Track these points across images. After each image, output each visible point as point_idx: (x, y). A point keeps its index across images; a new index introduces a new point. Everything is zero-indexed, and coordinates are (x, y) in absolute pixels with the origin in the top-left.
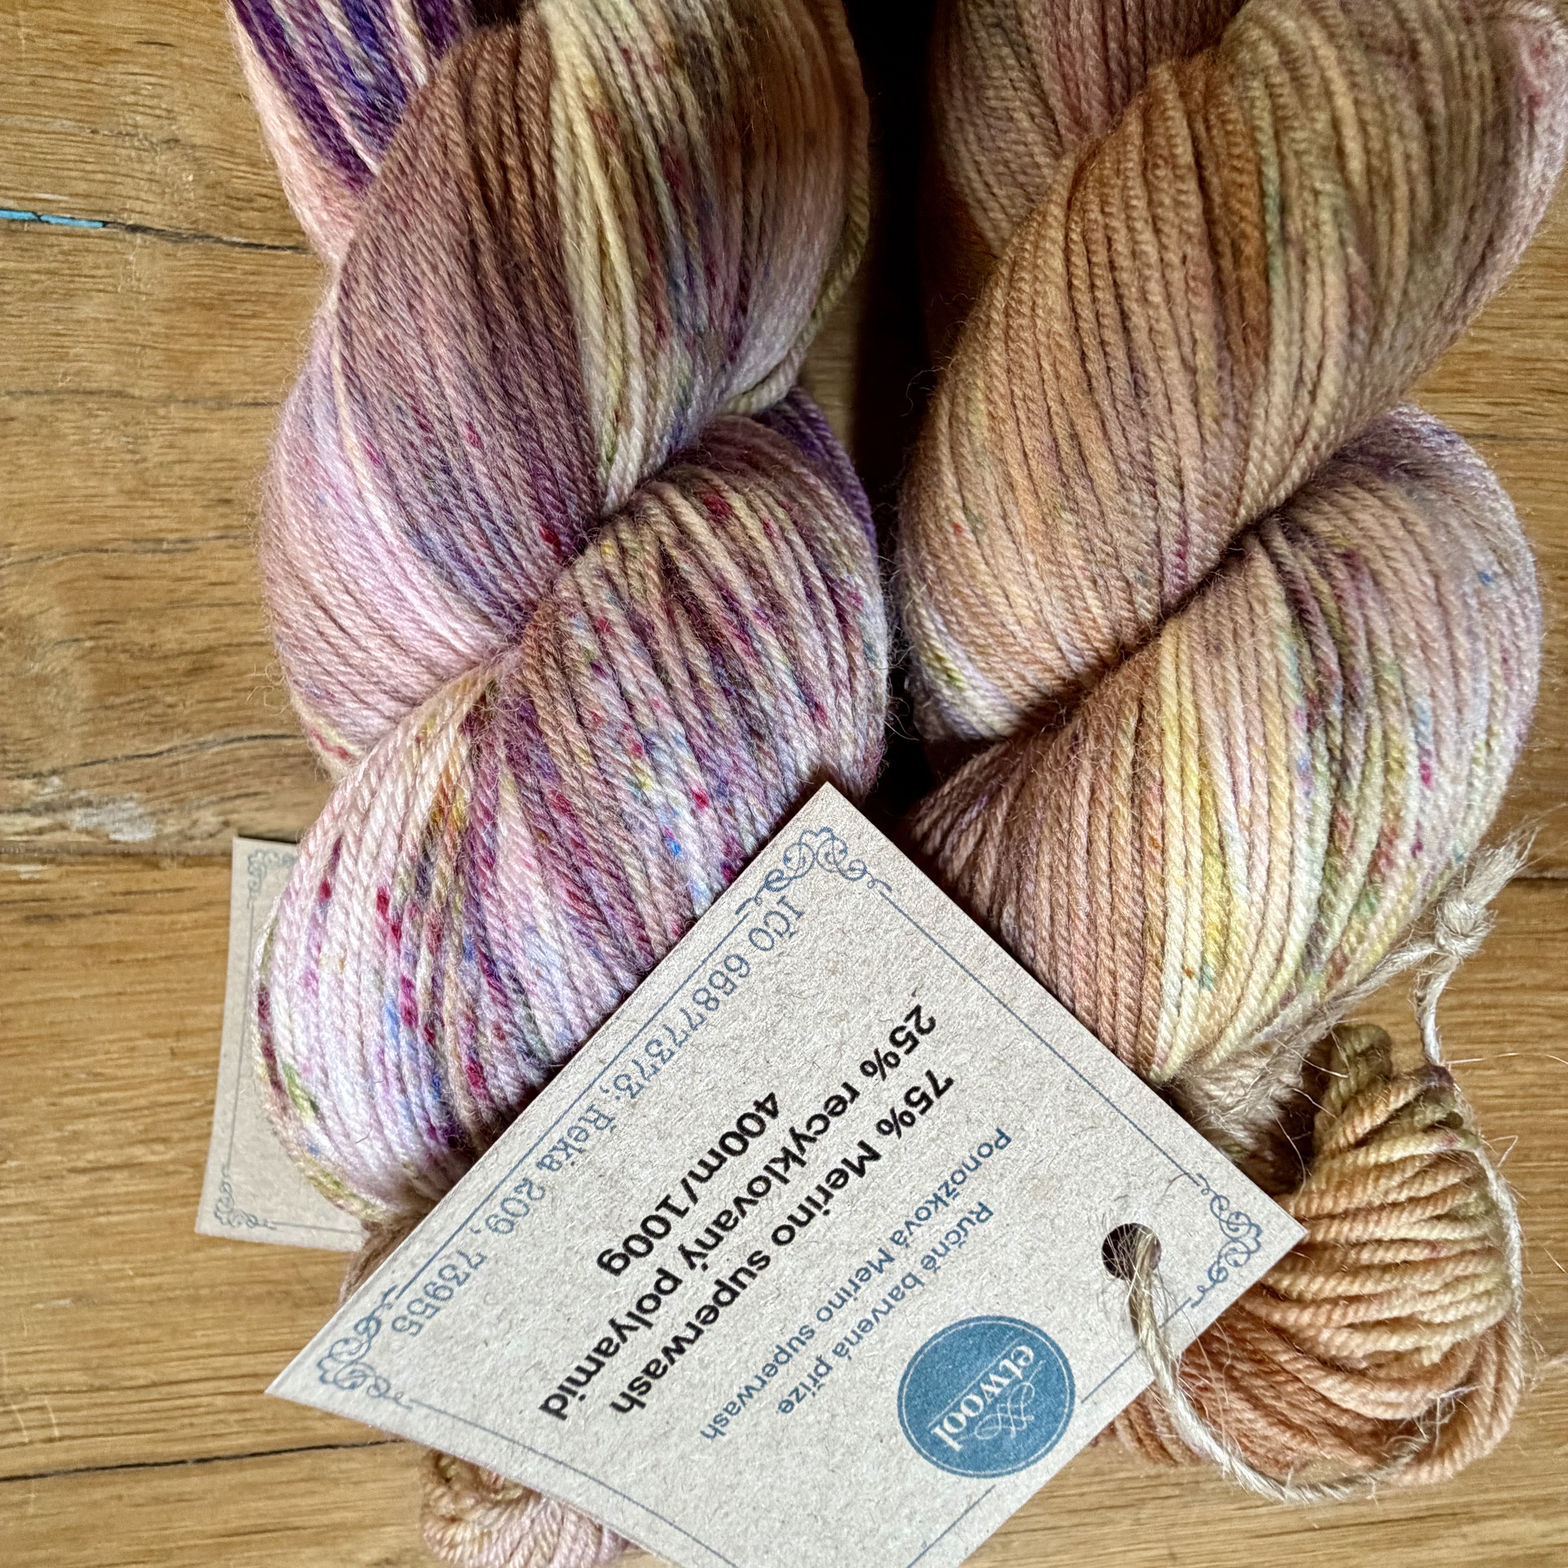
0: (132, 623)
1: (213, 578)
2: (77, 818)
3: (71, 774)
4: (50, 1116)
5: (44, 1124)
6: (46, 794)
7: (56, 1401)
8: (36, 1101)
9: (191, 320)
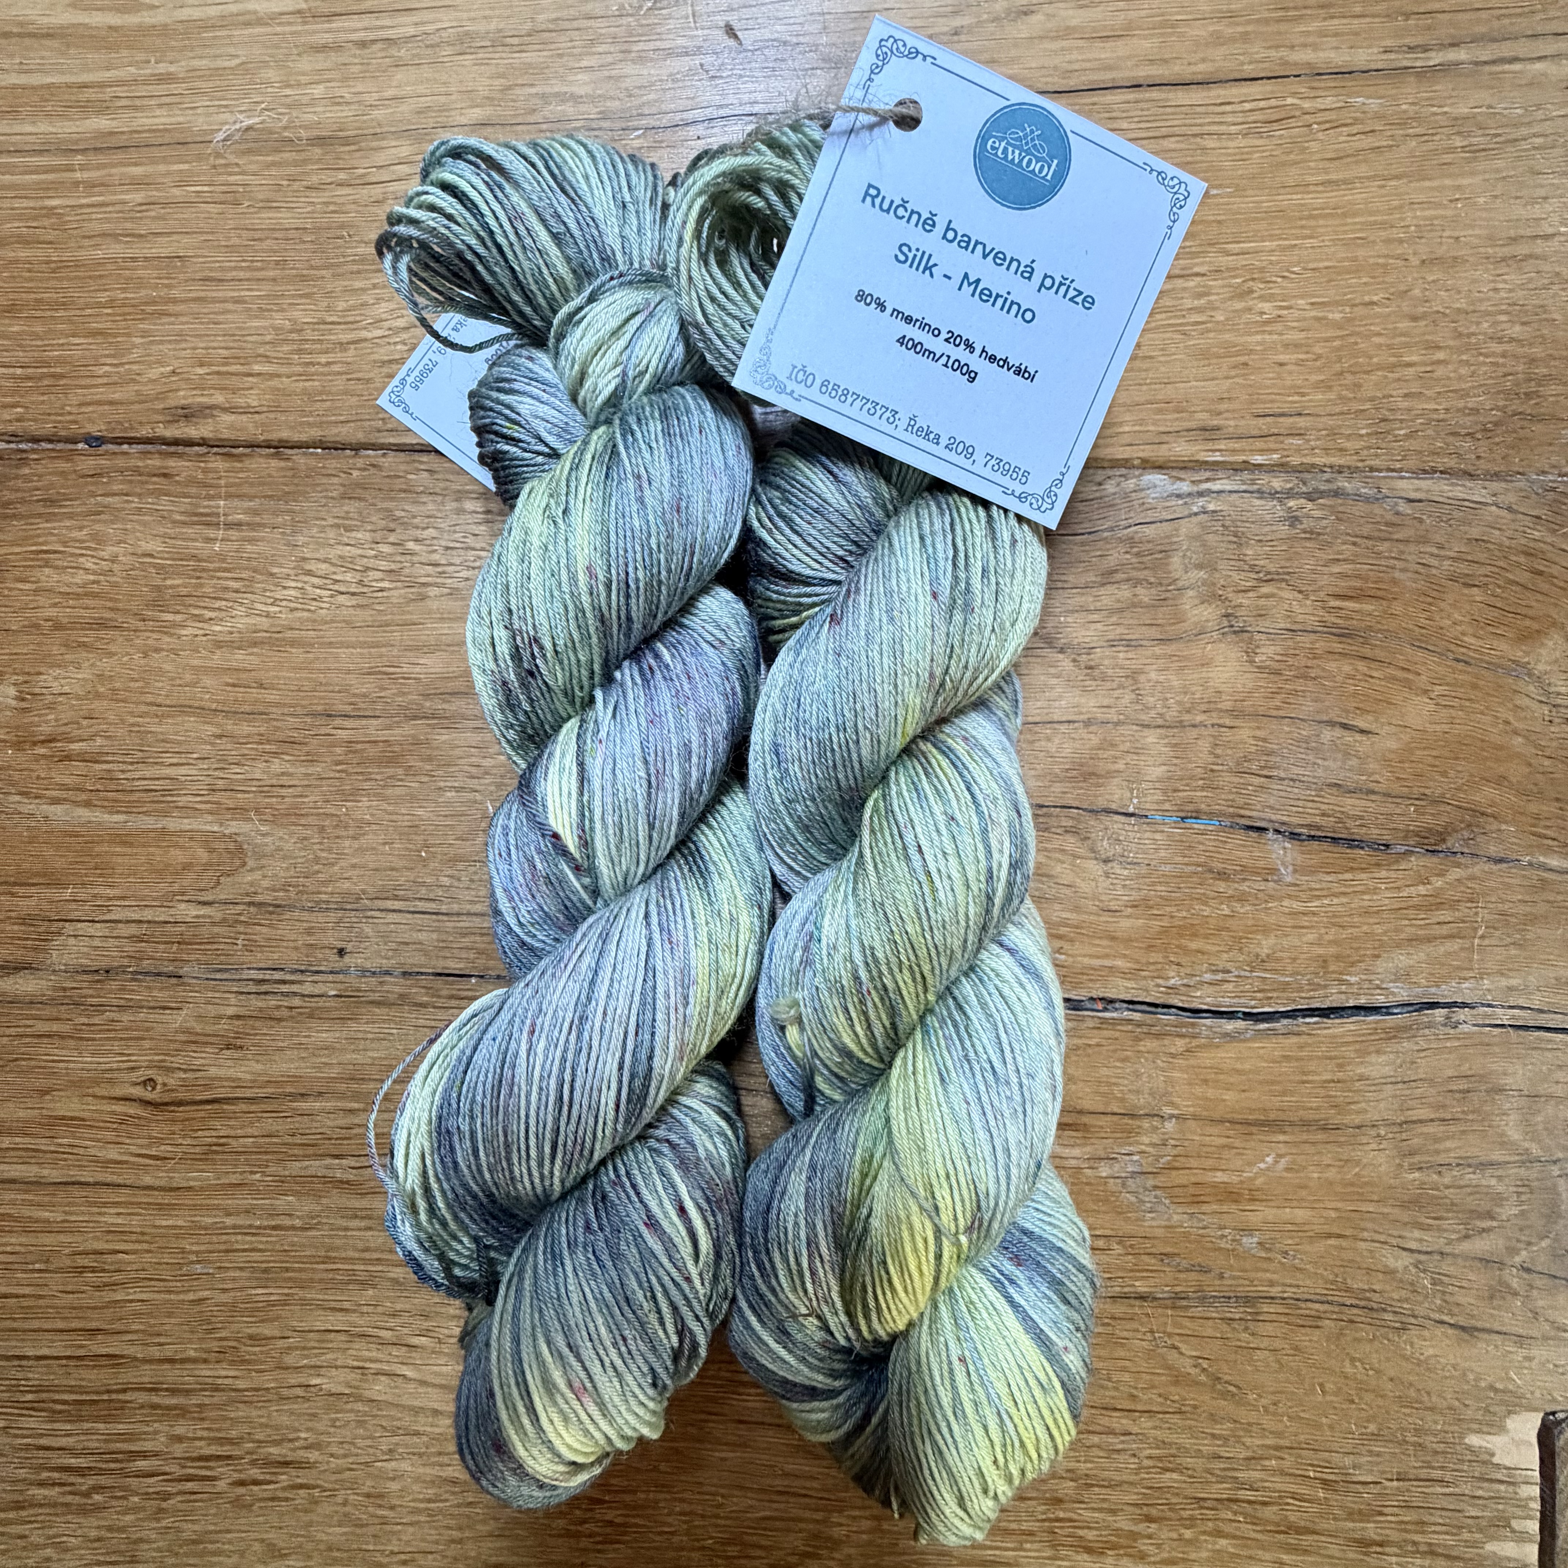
0: (1146, 599)
1: (1099, 626)
2: (1185, 487)
3: (1186, 513)
4: (1214, 309)
5: (1218, 304)
6: (1201, 501)
7: (1223, 128)
8: (1222, 318)
9: (1102, 767)
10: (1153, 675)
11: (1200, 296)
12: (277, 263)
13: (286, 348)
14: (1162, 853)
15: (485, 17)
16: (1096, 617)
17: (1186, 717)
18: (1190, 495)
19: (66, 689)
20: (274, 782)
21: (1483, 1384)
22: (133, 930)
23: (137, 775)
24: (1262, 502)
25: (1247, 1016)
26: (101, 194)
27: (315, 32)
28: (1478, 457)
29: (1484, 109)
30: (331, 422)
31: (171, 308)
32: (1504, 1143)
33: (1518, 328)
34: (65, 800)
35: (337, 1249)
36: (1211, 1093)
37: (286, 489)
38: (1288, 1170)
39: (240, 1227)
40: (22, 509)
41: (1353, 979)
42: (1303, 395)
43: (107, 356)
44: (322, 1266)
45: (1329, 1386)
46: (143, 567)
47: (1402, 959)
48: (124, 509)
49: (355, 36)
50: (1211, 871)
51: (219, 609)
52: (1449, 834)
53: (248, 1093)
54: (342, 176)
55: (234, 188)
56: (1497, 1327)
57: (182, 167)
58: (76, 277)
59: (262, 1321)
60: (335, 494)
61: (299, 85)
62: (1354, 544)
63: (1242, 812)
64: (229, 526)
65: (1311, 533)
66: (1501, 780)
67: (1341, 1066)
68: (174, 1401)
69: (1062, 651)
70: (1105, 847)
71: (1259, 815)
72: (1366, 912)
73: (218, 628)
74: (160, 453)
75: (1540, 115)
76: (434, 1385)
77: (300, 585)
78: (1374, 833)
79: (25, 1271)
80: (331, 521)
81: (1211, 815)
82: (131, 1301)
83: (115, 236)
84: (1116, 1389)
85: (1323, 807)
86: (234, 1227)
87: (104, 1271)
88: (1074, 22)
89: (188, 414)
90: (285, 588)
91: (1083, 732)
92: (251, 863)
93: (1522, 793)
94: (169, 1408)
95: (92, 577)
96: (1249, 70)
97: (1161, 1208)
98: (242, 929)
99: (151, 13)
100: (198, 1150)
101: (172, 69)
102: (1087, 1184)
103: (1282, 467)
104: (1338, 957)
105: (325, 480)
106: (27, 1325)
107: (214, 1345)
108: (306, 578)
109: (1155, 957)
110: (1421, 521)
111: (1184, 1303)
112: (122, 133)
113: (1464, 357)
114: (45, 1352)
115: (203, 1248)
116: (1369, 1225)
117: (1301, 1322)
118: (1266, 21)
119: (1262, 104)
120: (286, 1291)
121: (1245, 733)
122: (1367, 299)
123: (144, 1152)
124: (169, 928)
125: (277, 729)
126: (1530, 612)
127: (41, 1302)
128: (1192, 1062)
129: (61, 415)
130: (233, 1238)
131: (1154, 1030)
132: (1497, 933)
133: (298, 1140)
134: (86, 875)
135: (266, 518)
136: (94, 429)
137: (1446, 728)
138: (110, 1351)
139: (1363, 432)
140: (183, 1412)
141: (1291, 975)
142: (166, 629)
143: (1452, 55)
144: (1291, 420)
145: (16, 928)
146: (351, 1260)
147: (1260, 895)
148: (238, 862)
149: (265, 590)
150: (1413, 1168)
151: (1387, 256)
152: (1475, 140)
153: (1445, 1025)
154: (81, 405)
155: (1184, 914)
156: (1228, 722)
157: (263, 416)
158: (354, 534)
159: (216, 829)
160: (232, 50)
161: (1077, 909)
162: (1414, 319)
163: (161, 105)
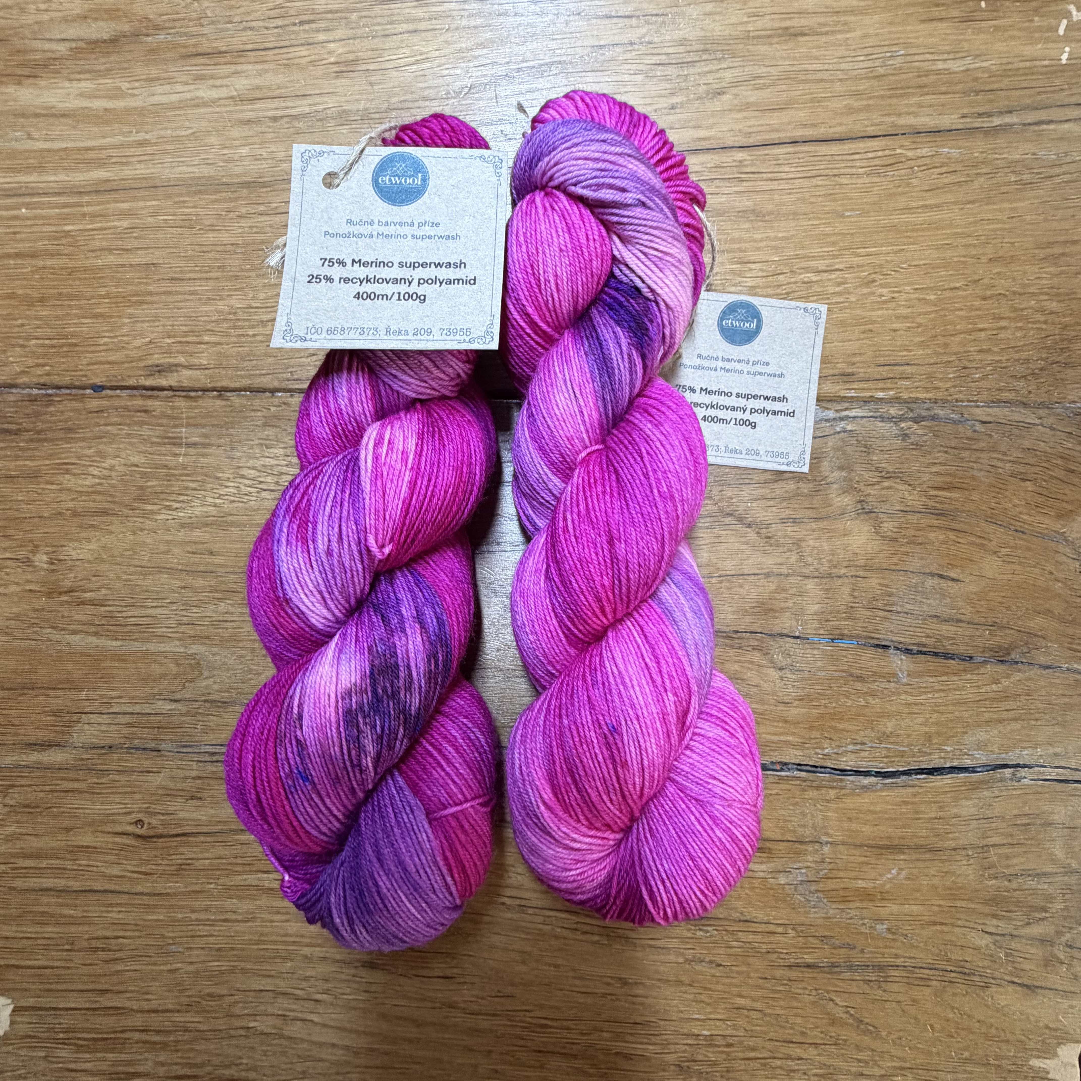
0: (806, 491)
1: (774, 509)
2: (831, 414)
3: (832, 432)
4: (849, 293)
5: (851, 290)
6: (842, 424)
7: (854, 171)
8: (854, 300)
9: (779, 605)
10: (811, 543)
11: (839, 284)
12: (219, 267)
13: (225, 325)
14: (819, 664)
15: (357, 100)
16: (771, 503)
17: (834, 571)
18: (834, 419)
19: (81, 557)
20: (221, 618)
21: (1041, 1024)
22: (127, 719)
23: (130, 614)
24: (883, 424)
25: (878, 774)
26: (101, 222)
27: (242, 111)
28: (1030, 392)
29: (1029, 156)
30: (256, 375)
31: (148, 298)
32: (1053, 860)
33: (1054, 304)
34: (81, 631)
35: (267, 935)
36: (854, 826)
37: (227, 420)
38: (907, 879)
39: (202, 920)
40: (50, 435)
41: (949, 749)
42: (910, 351)
43: (107, 331)
44: (256, 947)
45: (937, 1026)
46: (132, 474)
47: (982, 735)
48: (118, 434)
49: (270, 114)
50: (851, 675)
51: (183, 501)
52: (1013, 649)
53: (205, 829)
54: (262, 208)
55: (190, 217)
56: (1049, 985)
57: (154, 203)
58: (85, 278)
59: (216, 984)
60: (259, 423)
61: (231, 147)
62: (946, 452)
63: (873, 635)
64: (188, 445)
65: (917, 445)
66: (1048, 612)
67: (941, 807)
68: (157, 1038)
69: (749, 526)
70: (779, 658)
71: (884, 637)
72: (959, 703)
73: (182, 514)
74: (142, 396)
75: (1068, 159)
76: (332, 1027)
77: (236, 485)
78: (962, 649)
79: (58, 951)
80: (257, 442)
81: (851, 637)
82: (128, 971)
83: (110, 250)
84: (791, 1028)
85: (928, 631)
86: (197, 920)
87: (110, 950)
88: (752, 100)
89: (161, 370)
90: (227, 487)
91: (763, 582)
92: (206, 674)
93: (1062, 620)
94: (155, 1043)
95: (97, 481)
96: (871, 130)
97: (821, 904)
98: (200, 718)
99: (133, 99)
100: (173, 868)
101: (148, 137)
102: (771, 889)
103: (897, 400)
104: (939, 734)
105: (253, 414)
106: (60, 987)
107: (185, 1000)
108: (241, 480)
109: (815, 734)
110: (990, 436)
111: (838, 969)
112: (114, 180)
113: (1020, 324)
114: (73, 1005)
115: (175, 934)
116: (962, 916)
117: (916, 983)
118: (882, 97)
119: (880, 154)
120: (232, 964)
121: (874, 582)
122: (952, 285)
123: (136, 869)
124: (152, 718)
125: (222, 582)
126: (1065, 498)
127: (69, 971)
128: (841, 805)
129: (76, 371)
130: (197, 928)
131: (815, 784)
132: (1047, 717)
133: (239, 861)
134: (96, 682)
135: (213, 440)
136: (97, 381)
137: (1010, 577)
138: (114, 1004)
139: (951, 376)
140: (164, 1046)
141: (907, 746)
142: (146, 515)
143: (1008, 119)
144: (902, 368)
145: (49, 718)
146: (275, 942)
147: (885, 692)
148: (196, 673)
149: (213, 489)
150: (991, 877)
151: (964, 256)
152: (1024, 177)
153: (1012, 780)
154: (88, 365)
155: (834, 705)
156: (861, 573)
157: (211, 371)
158: (272, 450)
159: (182, 650)
160: (187, 124)
161: (762, 702)
162: (985, 299)
163: (140, 162)
